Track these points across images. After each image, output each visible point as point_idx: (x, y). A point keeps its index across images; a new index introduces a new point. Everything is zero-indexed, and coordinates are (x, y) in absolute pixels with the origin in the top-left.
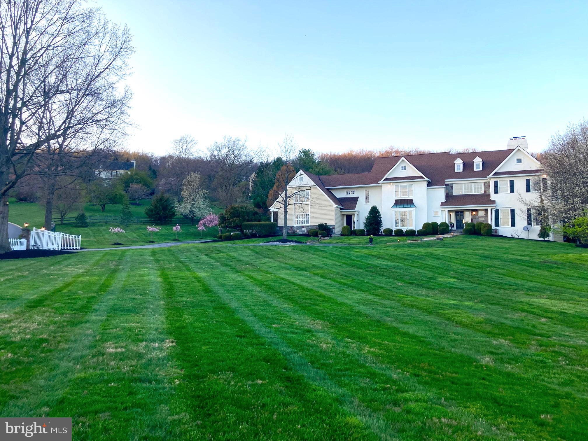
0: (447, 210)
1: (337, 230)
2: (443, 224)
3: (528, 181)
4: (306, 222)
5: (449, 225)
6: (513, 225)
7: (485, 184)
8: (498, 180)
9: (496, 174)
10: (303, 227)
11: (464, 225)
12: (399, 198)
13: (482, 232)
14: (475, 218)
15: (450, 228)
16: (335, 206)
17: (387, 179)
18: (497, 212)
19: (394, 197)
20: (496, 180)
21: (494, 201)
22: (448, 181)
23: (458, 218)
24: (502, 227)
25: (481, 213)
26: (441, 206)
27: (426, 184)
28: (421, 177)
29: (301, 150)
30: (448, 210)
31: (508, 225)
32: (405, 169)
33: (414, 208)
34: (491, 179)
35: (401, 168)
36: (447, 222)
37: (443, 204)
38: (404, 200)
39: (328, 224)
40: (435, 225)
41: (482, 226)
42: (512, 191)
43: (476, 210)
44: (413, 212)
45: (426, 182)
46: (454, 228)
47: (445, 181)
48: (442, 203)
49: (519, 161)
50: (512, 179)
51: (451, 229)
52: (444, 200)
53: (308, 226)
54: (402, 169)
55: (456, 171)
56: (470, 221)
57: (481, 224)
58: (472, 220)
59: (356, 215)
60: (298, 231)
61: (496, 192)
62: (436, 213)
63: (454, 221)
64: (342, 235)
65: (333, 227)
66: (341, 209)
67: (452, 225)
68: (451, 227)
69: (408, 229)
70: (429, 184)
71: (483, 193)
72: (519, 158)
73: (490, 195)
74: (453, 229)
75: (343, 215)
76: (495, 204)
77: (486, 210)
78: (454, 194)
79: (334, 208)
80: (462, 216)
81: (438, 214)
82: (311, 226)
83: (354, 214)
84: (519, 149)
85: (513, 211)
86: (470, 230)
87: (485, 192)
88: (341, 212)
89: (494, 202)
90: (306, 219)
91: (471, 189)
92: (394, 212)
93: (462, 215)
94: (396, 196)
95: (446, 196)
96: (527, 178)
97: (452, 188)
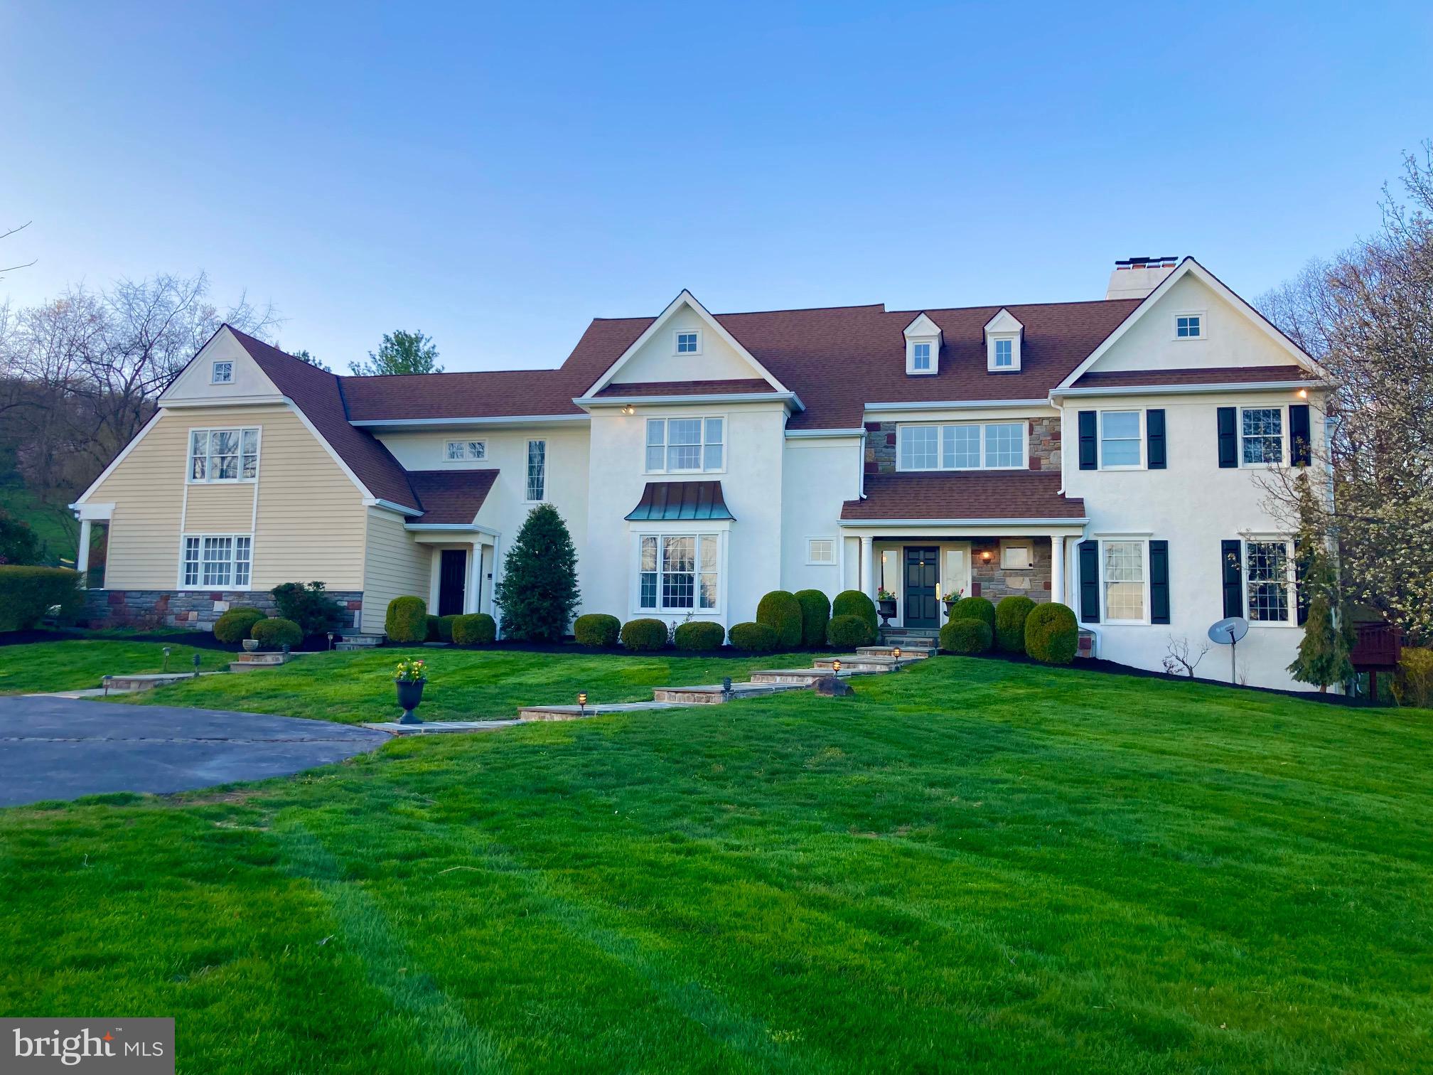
0: (867, 535)
1: (372, 619)
2: (852, 600)
3: (1226, 418)
4: (233, 573)
5: (878, 607)
6: (1161, 614)
7: (1038, 429)
8: (1098, 407)
9: (1086, 379)
10: (217, 596)
11: (943, 607)
12: (664, 475)
13: (1031, 644)
14: (991, 580)
15: (880, 620)
16: (370, 499)
17: (611, 389)
18: (1089, 551)
19: (643, 471)
20: (1087, 406)
21: (1079, 502)
22: (877, 412)
23: (914, 577)
24: (1110, 622)
25: (1018, 558)
26: (843, 517)
27: (778, 416)
28: (761, 385)
29: (392, 336)
30: (876, 539)
31: (1139, 616)
32: (693, 348)
33: (726, 525)
34: (1067, 404)
35: (675, 343)
36: (866, 590)
37: (851, 510)
38: (685, 485)
39: (328, 588)
40: (812, 602)
41: (1032, 617)
42: (1157, 459)
43: (993, 543)
44: (719, 539)
45: (781, 407)
46: (897, 622)
47: (862, 411)
48: (847, 504)
49: (1188, 327)
50: (1156, 404)
51: (885, 624)
52: (855, 491)
53: (241, 594)
54: (682, 348)
55: (910, 369)
56: (967, 594)
57: (1024, 605)
58: (976, 587)
59: (477, 548)
60: (193, 615)
61: (1088, 461)
62: (823, 548)
63: (895, 587)
64: (385, 642)
65: (356, 599)
66: (409, 519)
67: (890, 605)
68: (885, 617)
69: (693, 620)
70: (796, 419)
71: (1025, 466)
72: (1188, 312)
73: (1058, 476)
74: (892, 622)
75: (429, 547)
76: (1082, 514)
77: (1042, 544)
78: (899, 468)
79: (365, 514)
80: (929, 569)
81: (827, 556)
82: (252, 595)
83: (471, 545)
84: (1188, 274)
85: (1159, 551)
86: (976, 633)
87: (1034, 462)
88: (413, 533)
89: (1077, 507)
90: (233, 559)
91: (975, 447)
92: (636, 543)
93: (934, 563)
94: (649, 467)
95: (866, 477)
96: (1226, 402)
97: (892, 439)
